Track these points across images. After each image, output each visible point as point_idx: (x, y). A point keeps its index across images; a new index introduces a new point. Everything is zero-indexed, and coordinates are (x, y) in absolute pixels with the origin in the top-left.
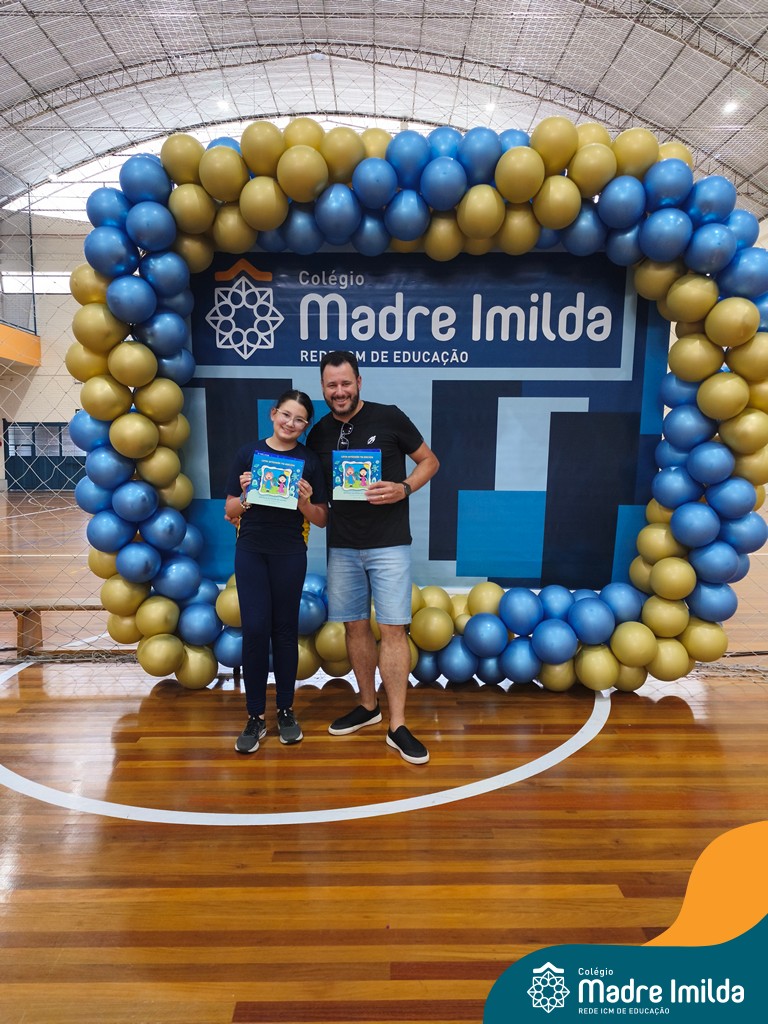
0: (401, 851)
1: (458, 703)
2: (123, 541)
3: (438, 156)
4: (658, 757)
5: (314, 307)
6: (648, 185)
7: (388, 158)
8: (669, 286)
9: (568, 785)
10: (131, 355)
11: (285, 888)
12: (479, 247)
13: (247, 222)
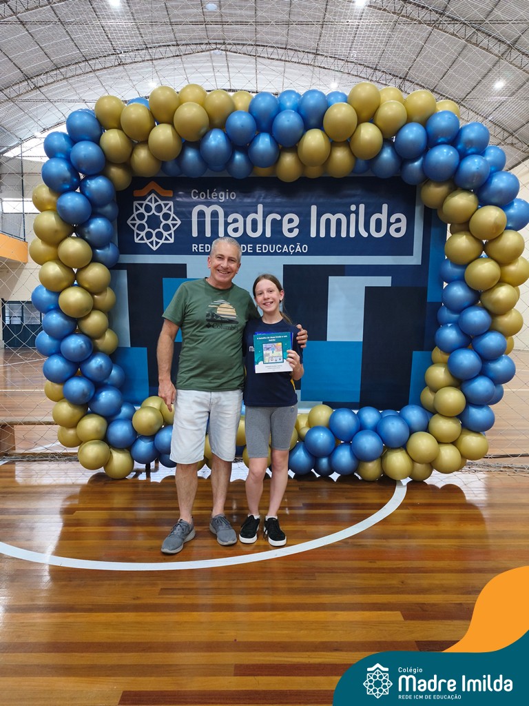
0: (250, 588)
1: (300, 489)
2: (67, 375)
3: (285, 109)
4: (436, 525)
5: (201, 214)
6: (430, 129)
7: (250, 111)
8: (444, 199)
9: (371, 543)
10: (73, 246)
11: (166, 613)
12: (314, 172)
13: (154, 155)
